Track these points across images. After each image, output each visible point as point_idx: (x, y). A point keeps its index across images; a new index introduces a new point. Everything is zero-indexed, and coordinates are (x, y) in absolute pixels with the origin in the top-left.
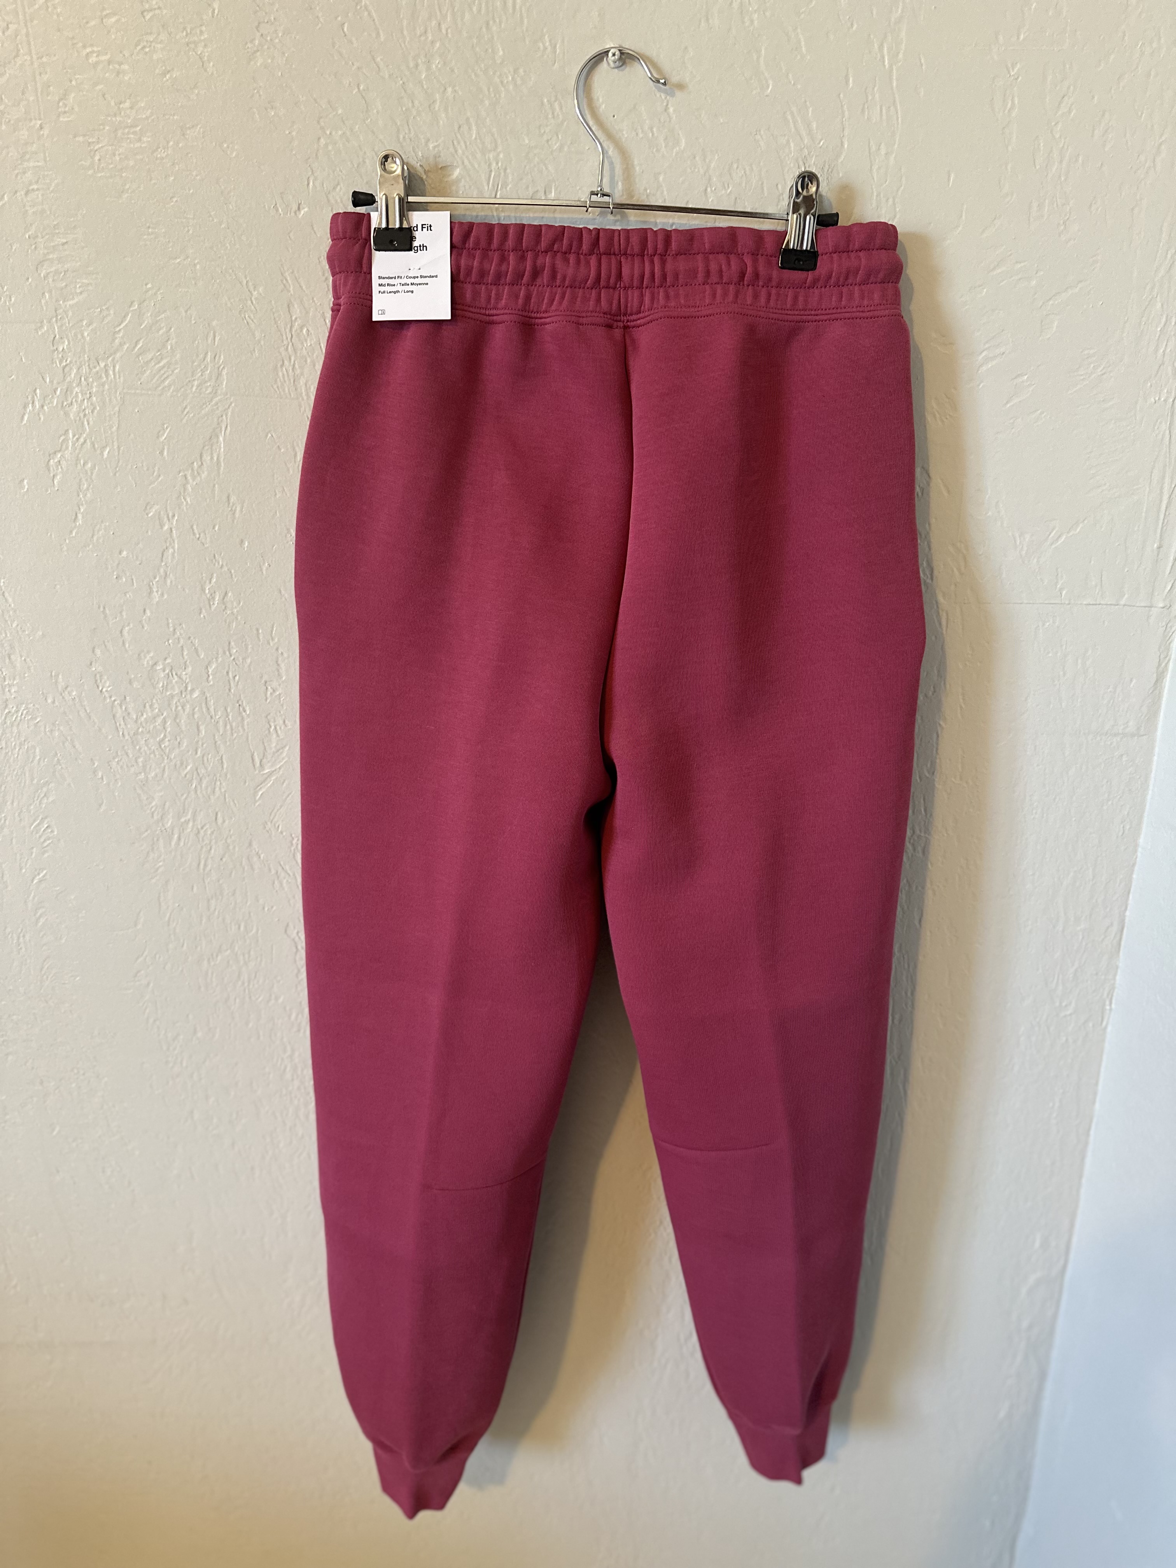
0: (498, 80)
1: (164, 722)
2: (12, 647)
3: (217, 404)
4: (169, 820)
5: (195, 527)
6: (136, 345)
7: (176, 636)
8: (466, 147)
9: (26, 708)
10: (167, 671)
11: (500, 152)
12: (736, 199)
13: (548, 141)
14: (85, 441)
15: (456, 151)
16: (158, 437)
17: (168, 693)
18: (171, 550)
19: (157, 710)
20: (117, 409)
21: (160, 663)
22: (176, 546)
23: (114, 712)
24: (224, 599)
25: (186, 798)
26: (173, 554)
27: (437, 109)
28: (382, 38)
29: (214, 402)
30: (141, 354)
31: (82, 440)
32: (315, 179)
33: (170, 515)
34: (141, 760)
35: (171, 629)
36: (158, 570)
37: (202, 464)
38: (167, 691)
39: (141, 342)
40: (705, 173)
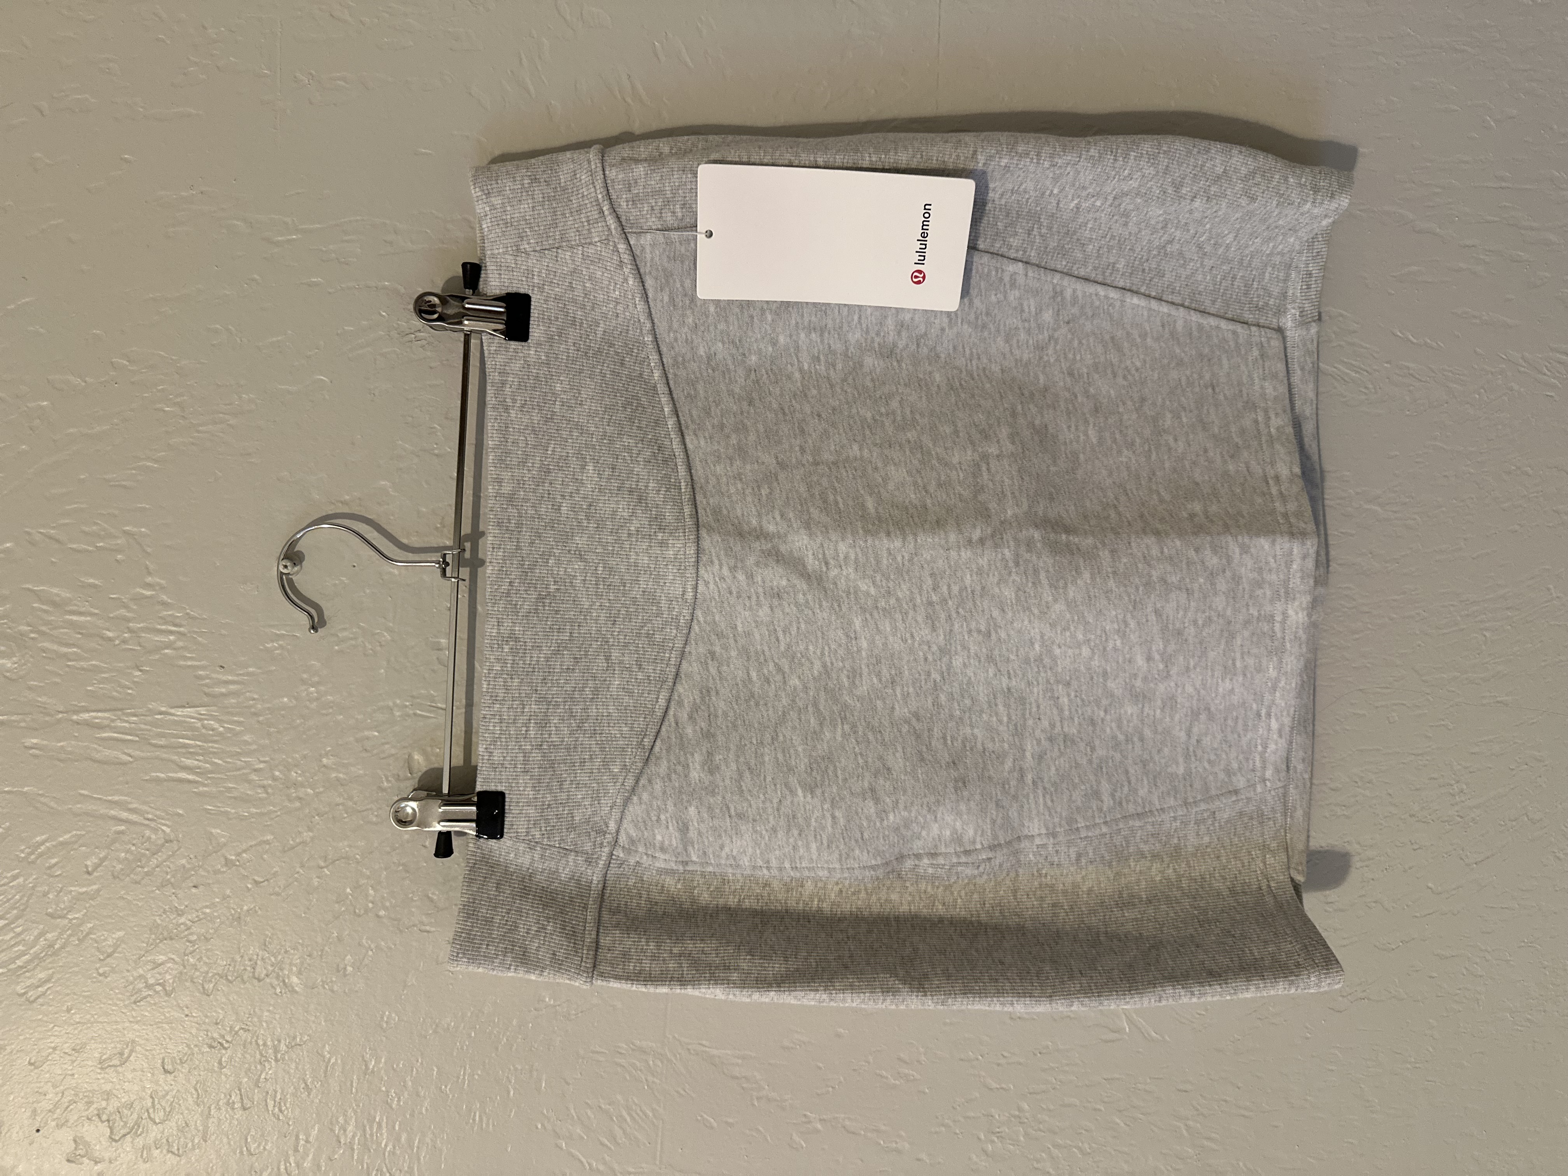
0: (315, 703)
1: (1057, 1146)
3: (675, 1056)
5: (819, 1092)
6: (606, 1146)
7: (951, 1124)
8: (387, 743)
10: (996, 1139)
11: (394, 703)
12: (447, 418)
13: (381, 646)
15: (393, 755)
16: (712, 1128)
17: (1022, 1139)
18: (847, 1123)
19: (1043, 1155)
21: (984, 1146)
22: (843, 1116)
24: (905, 1062)
25: (1158, 1127)
26: (851, 1120)
27: (345, 777)
28: (269, 837)
29: (673, 1059)
30: (615, 1139)
32: (422, 923)
33: (804, 1119)
35: (943, 1129)
36: (872, 1139)
37: (745, 1077)
39: (601, 1138)
40: (418, 456)
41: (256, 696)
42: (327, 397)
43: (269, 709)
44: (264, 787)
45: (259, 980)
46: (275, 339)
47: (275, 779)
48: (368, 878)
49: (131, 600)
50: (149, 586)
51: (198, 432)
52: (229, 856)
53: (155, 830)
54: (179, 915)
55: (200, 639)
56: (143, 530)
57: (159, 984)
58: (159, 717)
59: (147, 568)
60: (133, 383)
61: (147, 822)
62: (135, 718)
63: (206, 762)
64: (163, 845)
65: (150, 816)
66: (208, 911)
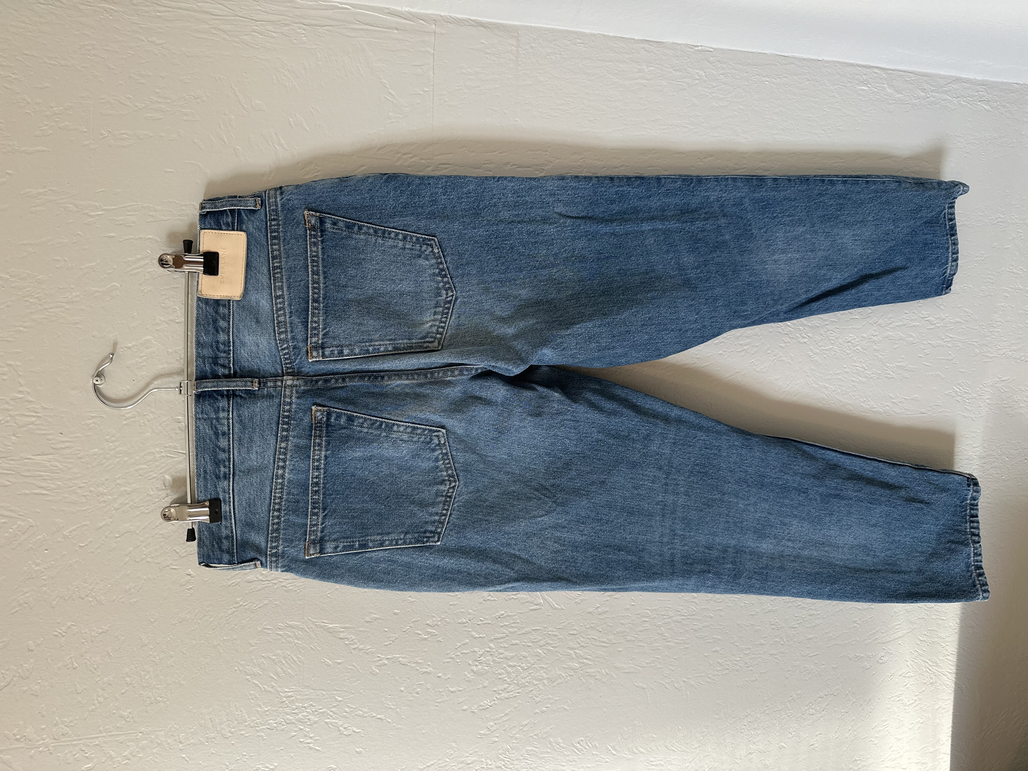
0: (113, 452)
1: (510, 666)
2: (462, 762)
3: (309, 628)
4: (575, 666)
5: (386, 644)
6: (273, 678)
7: (455, 657)
8: (152, 471)
9: (501, 754)
10: (478, 664)
11: (156, 450)
13: (148, 421)
14: (332, 711)
15: (155, 477)
16: (330, 666)
17: (492, 663)
18: (400, 659)
19: (503, 671)
20: (311, 691)
21: (472, 668)
22: (398, 656)
23: (503, 698)
24: (431, 626)
25: (560, 654)
26: (403, 658)
27: (130, 489)
28: (88, 522)
29: (308, 630)
30: (278, 675)
31: (331, 713)
33: (378, 659)
34: (535, 682)
35: (450, 660)
36: (414, 667)
37: (346, 638)
38: (490, 664)
39: (271, 675)
40: (168, 323)
41: (80, 449)
42: (119, 294)
43: (87, 455)
44: (84, 496)
45: (83, 599)
46: (90, 265)
47: (91, 492)
48: (143, 542)
49: (11, 399)
50: (21, 392)
51: (48, 312)
52: (65, 533)
53: (23, 521)
54: (37, 566)
55: (49, 420)
56: (18, 363)
57: (26, 603)
58: (26, 461)
59: (20, 383)
60: (12, 287)
61: (20, 517)
62: (13, 462)
63: (53, 484)
64: (28, 529)
65: (21, 514)
66: (52, 562)
